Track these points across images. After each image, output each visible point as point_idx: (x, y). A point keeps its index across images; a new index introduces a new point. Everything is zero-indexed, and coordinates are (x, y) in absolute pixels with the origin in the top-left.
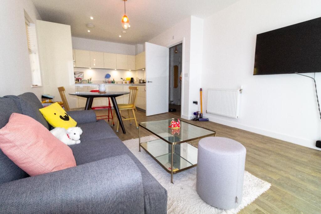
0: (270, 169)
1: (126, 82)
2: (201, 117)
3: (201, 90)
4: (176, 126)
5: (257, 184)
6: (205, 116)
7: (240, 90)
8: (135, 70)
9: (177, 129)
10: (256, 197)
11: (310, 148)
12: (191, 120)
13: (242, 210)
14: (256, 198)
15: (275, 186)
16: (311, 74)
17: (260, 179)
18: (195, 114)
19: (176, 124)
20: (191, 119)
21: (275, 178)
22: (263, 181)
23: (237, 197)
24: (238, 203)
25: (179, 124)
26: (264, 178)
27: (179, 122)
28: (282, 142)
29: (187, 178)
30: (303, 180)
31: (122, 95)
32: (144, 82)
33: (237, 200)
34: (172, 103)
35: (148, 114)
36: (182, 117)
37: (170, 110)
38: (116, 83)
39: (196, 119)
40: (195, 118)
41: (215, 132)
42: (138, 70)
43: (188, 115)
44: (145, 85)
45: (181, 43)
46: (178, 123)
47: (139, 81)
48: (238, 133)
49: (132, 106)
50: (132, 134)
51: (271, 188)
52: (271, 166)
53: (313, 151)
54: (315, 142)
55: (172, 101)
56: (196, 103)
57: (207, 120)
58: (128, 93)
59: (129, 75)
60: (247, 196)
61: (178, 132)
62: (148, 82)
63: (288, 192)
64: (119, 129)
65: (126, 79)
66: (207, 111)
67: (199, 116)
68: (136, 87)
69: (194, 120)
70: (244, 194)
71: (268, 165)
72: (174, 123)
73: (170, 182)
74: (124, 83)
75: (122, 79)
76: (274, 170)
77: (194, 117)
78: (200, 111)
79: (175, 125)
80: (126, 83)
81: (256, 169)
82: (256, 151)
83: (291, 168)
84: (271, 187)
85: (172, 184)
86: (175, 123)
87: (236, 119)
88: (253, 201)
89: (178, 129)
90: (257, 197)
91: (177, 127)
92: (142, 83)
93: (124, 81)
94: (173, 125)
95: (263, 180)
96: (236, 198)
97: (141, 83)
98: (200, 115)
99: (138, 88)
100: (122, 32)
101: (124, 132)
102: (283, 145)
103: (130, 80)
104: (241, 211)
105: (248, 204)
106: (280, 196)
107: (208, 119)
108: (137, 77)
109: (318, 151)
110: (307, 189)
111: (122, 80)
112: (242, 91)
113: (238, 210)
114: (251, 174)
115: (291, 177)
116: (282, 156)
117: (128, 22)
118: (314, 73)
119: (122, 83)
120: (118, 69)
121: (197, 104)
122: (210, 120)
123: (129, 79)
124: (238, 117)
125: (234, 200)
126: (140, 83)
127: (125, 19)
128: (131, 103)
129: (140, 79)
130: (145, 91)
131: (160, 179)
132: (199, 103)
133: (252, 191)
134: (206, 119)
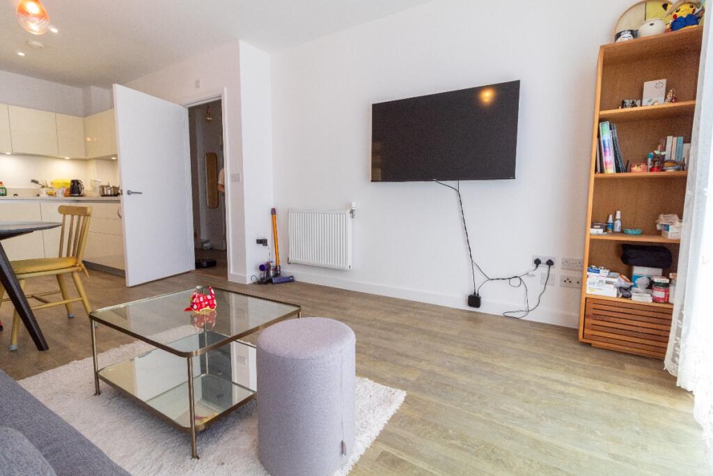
0: (406, 362)
1: (50, 191)
2: (276, 275)
3: (274, 211)
4: (206, 306)
5: (383, 398)
6: (286, 271)
7: (352, 212)
8: (83, 157)
9: (208, 314)
10: (381, 427)
11: (461, 310)
12: (254, 283)
13: (356, 466)
14: (381, 429)
15: (413, 393)
16: (453, 183)
17: (389, 388)
18: (262, 268)
19: (204, 301)
20: (254, 280)
21: (412, 377)
22: (393, 390)
23: (344, 441)
24: (345, 454)
25: (212, 299)
26: (395, 383)
27: (211, 294)
28: (423, 306)
29: (238, 432)
30: (452, 370)
31: (30, 231)
32: (116, 193)
33: (344, 449)
34: (205, 245)
35: (133, 279)
36: (230, 279)
37: (198, 265)
38: (10, 195)
39: (265, 281)
40: (262, 279)
41: (299, 307)
42: (97, 159)
43: (246, 273)
44: (119, 201)
45: (217, 99)
46: (209, 297)
47: (98, 190)
48: (352, 300)
49: (71, 263)
50: (72, 346)
51: (407, 400)
52: (407, 356)
53: (466, 314)
54: (467, 298)
55: (206, 242)
56: (262, 242)
57: (290, 280)
58: (55, 227)
59: (62, 172)
60: (364, 432)
61: (211, 322)
62: (129, 193)
63: (433, 400)
64: (20, 340)
65: (52, 184)
66: (290, 258)
67: (272, 273)
68: (85, 209)
69: (261, 282)
70: (359, 430)
71: (402, 355)
72: (199, 297)
73: (189, 457)
74: (44, 195)
75: (34, 182)
76: (411, 363)
77: (261, 274)
78: (274, 260)
79: (200, 303)
80: (51, 195)
81: (382, 369)
82: (383, 331)
83: (437, 351)
84: (406, 397)
85: (196, 460)
86: (202, 299)
87: (347, 271)
88: (375, 438)
89: (212, 313)
90: (383, 425)
91: (208, 308)
92: (111, 195)
93: (44, 190)
94: (197, 304)
95: (393, 387)
96: (342, 444)
97: (107, 195)
98: (276, 269)
99: (89, 210)
100: (28, 42)
101: (41, 346)
102: (424, 311)
103: (69, 186)
104: (353, 469)
105: (367, 449)
106: (420, 411)
107: (292, 277)
108: (92, 178)
109: (471, 312)
110: (457, 384)
111: (34, 186)
112: (355, 213)
113: (348, 468)
114: (372, 382)
115: (437, 369)
116: (424, 332)
117: (42, 16)
118: (457, 182)
119: (38, 195)
120: (15, 151)
121: (267, 245)
122: (298, 279)
123: (66, 184)
124: (350, 267)
125: (339, 449)
126: (104, 196)
127: (33, 8)
128: (68, 255)
129: (105, 184)
130: (121, 217)
131: (160, 457)
132: (269, 243)
133: (374, 417)
134: (289, 278)
